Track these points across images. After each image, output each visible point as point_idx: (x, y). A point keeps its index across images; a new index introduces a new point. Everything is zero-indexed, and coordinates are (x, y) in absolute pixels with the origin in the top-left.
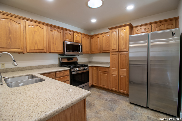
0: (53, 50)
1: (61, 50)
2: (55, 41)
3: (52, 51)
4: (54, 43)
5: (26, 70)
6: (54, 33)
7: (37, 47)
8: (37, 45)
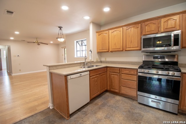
0: (129, 48)
1: (138, 47)
2: (131, 39)
3: (127, 49)
4: (130, 41)
5: (115, 63)
6: (130, 31)
7: (116, 47)
8: (116, 46)
